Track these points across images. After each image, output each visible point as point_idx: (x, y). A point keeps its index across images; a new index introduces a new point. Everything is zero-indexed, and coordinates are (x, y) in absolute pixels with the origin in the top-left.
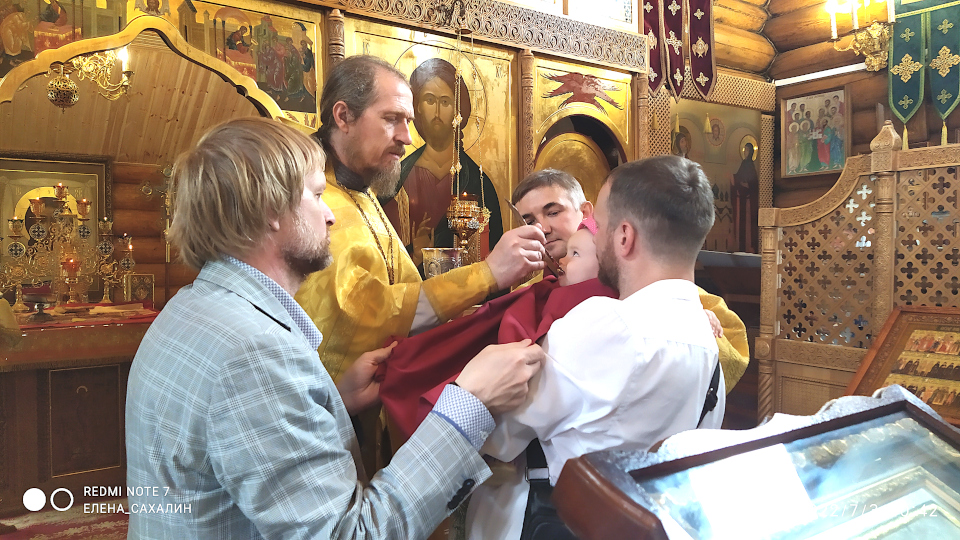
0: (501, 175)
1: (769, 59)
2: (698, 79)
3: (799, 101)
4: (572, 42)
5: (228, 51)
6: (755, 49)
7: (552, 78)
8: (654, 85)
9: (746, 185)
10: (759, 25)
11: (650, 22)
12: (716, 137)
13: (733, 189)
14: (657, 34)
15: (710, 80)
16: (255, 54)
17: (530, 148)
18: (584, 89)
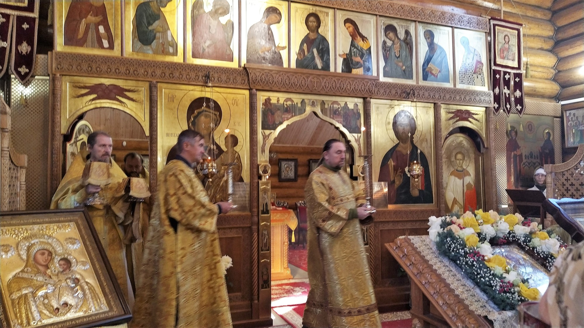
0: (428, 152)
2: (517, 107)
5: (334, 115)
6: (549, 88)
7: (450, 112)
8: (497, 110)
10: (551, 76)
12: (530, 130)
13: (541, 154)
15: (522, 106)
16: (342, 116)
17: (441, 141)
18: (464, 116)
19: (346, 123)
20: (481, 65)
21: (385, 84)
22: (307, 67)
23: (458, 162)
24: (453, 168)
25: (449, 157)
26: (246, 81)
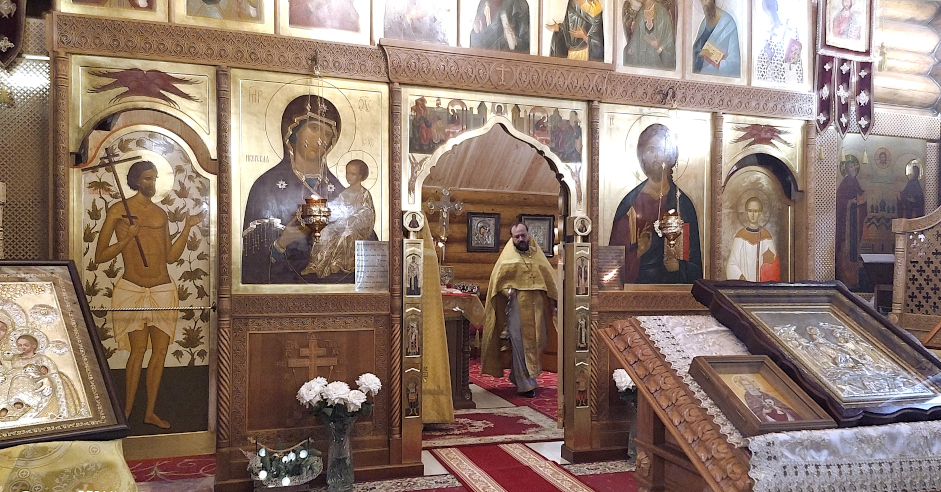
0: (698, 195)
1: (935, 96)
2: (859, 122)
4: (753, 104)
6: (919, 90)
7: (739, 129)
8: (823, 126)
9: (912, 200)
10: (926, 69)
12: (884, 162)
13: (900, 204)
15: (869, 123)
16: (549, 132)
17: (721, 178)
18: (763, 135)
19: (557, 144)
20: (797, 47)
21: (625, 76)
22: (488, 46)
23: (750, 214)
24: (742, 224)
25: (735, 207)
26: (383, 70)
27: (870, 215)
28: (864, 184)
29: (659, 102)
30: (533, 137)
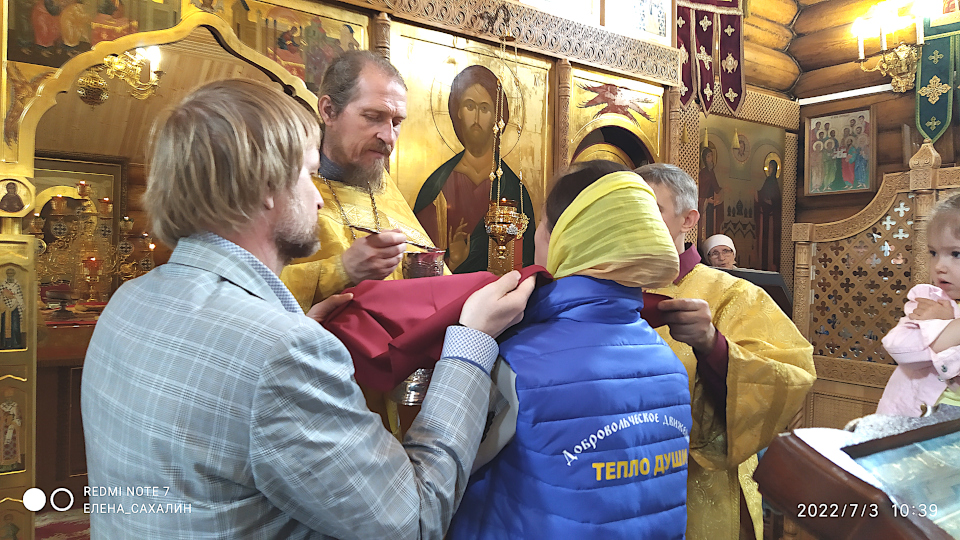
0: (535, 184)
1: (793, 78)
2: (727, 95)
3: (824, 120)
5: (279, 50)
6: (779, 67)
7: (588, 89)
8: (685, 99)
9: (769, 202)
10: (784, 44)
11: (682, 36)
12: (742, 154)
13: (757, 205)
14: (688, 50)
15: (740, 96)
16: (304, 54)
17: (565, 156)
19: (318, 78)
27: (727, 219)
28: (722, 180)
29: (481, 31)
30: (276, 60)
